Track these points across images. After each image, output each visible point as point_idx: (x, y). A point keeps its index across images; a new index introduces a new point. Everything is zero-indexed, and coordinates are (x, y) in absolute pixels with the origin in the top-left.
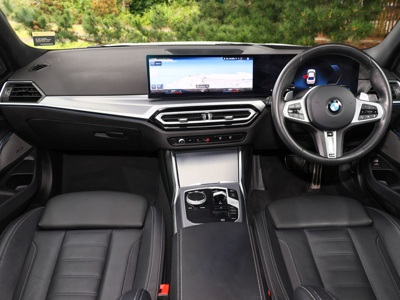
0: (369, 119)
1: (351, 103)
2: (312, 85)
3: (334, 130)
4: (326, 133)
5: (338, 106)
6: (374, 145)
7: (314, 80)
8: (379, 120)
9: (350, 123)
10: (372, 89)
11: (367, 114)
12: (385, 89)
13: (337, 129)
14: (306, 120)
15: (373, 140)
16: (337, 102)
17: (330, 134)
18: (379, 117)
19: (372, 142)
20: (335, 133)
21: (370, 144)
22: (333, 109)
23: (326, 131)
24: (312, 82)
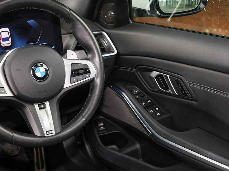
0: (82, 80)
1: (58, 65)
2: (9, 48)
3: (46, 101)
4: (36, 106)
5: (44, 70)
6: (93, 110)
7: (10, 41)
8: (93, 80)
9: (62, 88)
11: (79, 74)
12: (91, 43)
13: (49, 99)
14: (9, 94)
15: (92, 104)
16: (42, 66)
17: (42, 106)
18: (92, 76)
19: (90, 107)
20: (47, 104)
21: (89, 109)
22: (39, 75)
23: (36, 103)
24: (8, 43)
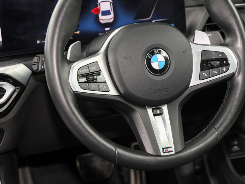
0: (216, 76)
1: (183, 52)
2: (112, 26)
3: (163, 104)
4: (150, 111)
5: (163, 60)
6: (232, 120)
7: (112, 16)
8: (233, 75)
9: (187, 87)
10: (209, 20)
11: (212, 67)
12: (232, 21)
13: (168, 102)
14: (113, 92)
15: (230, 112)
16: (160, 52)
17: (158, 112)
18: (232, 70)
19: (227, 115)
21: (225, 120)
22: (156, 66)
23: (150, 106)
24: (109, 18)
